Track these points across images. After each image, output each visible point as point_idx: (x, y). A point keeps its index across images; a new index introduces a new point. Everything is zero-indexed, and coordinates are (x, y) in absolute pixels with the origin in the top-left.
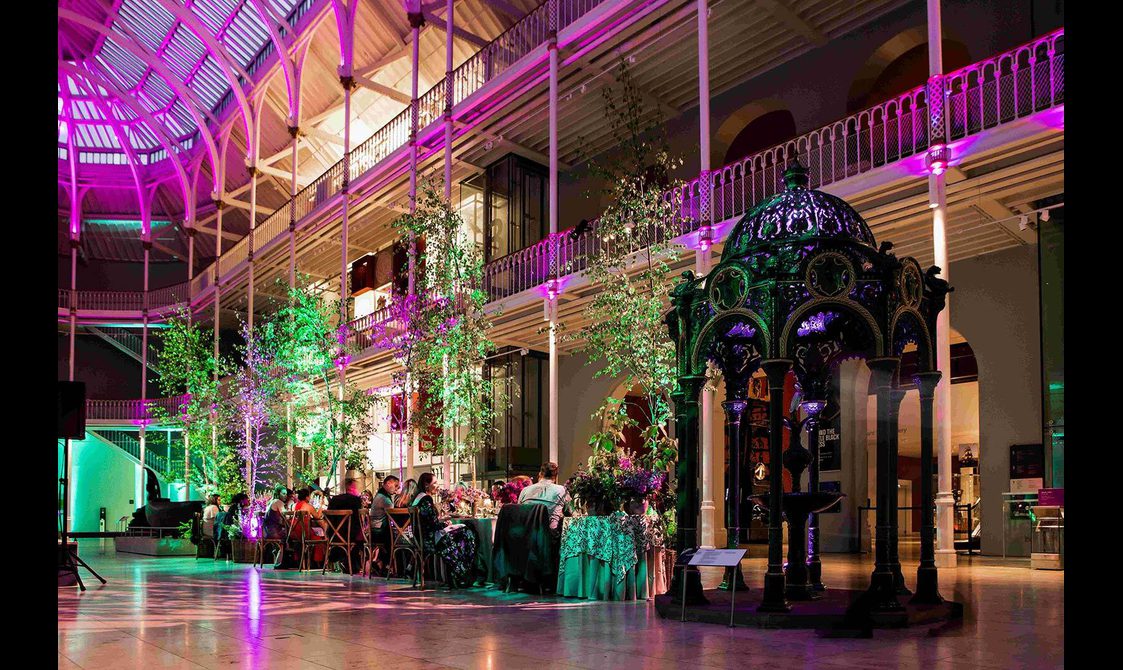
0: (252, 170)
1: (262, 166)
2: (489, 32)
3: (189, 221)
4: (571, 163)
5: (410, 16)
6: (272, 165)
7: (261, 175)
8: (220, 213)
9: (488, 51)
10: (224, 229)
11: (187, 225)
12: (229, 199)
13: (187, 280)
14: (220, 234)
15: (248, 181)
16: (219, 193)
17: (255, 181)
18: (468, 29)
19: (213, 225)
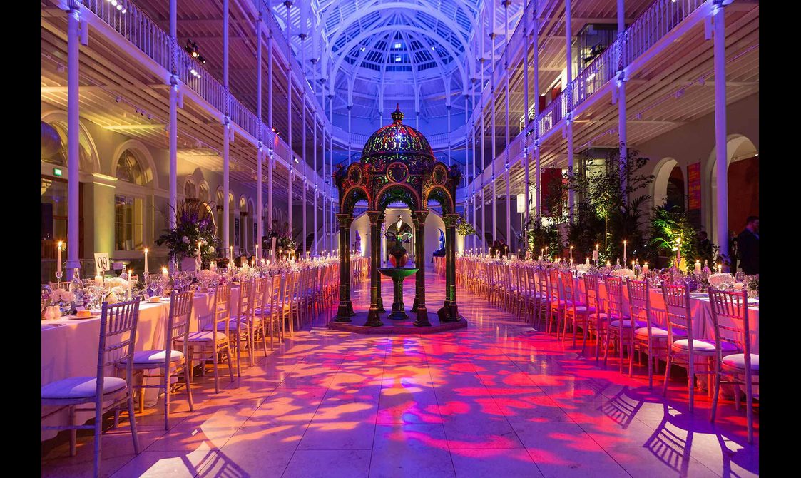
3: (465, 92)
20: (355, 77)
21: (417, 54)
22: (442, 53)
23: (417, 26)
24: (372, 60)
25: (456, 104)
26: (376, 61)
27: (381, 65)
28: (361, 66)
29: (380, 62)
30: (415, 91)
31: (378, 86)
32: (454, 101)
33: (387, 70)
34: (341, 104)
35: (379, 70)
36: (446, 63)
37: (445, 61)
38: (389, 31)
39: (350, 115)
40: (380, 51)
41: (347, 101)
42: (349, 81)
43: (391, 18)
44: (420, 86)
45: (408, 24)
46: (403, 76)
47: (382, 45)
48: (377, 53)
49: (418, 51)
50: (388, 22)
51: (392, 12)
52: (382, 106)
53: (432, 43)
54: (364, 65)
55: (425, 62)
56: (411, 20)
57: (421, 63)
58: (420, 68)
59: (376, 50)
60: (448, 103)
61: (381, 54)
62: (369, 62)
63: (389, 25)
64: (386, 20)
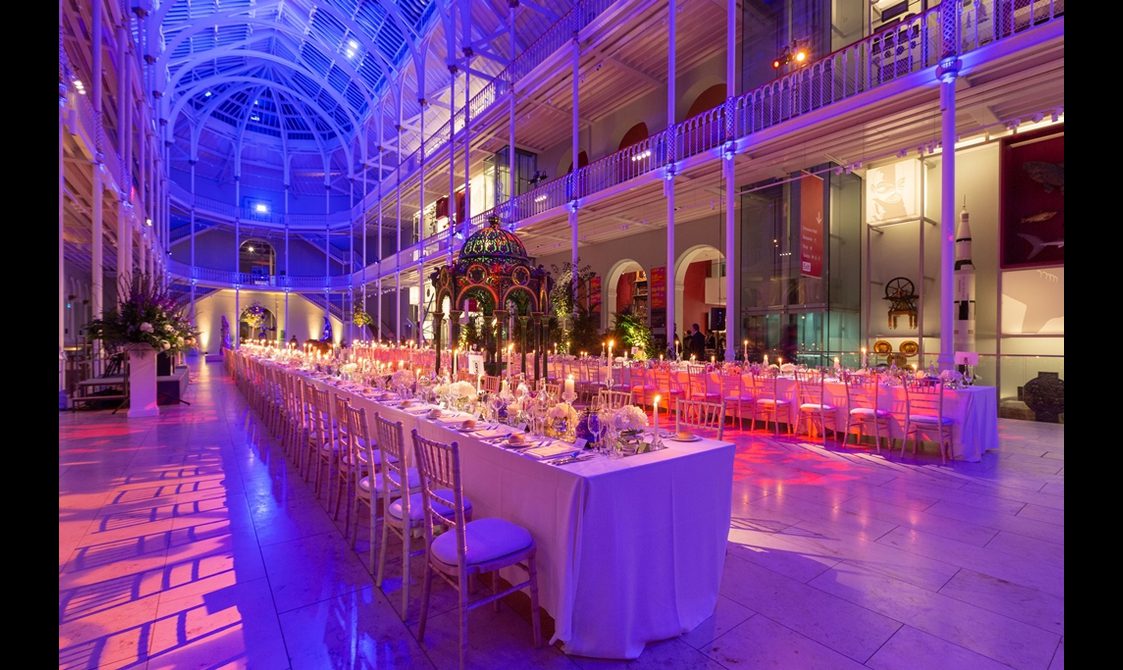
0: (379, 148)
1: (385, 145)
2: (495, 73)
3: (351, 175)
4: (543, 149)
5: (449, 67)
6: (392, 145)
7: (385, 150)
8: (365, 170)
9: (496, 82)
10: (368, 178)
11: (349, 176)
12: (369, 163)
13: (349, 208)
14: (365, 180)
15: (378, 154)
16: (364, 160)
17: (381, 154)
18: (484, 72)
19: (362, 176)
20: (201, 126)
21: (288, 119)
22: (321, 125)
23: (292, 88)
24: (226, 111)
25: (336, 185)
26: (231, 114)
27: (238, 120)
28: (211, 115)
29: (236, 116)
30: (285, 160)
31: (234, 144)
32: (335, 181)
33: (247, 129)
34: (182, 156)
35: (235, 125)
36: (325, 139)
37: (324, 136)
38: (254, 84)
39: (193, 173)
40: (238, 103)
41: (190, 154)
42: (192, 129)
43: (259, 69)
44: (291, 156)
45: (280, 83)
46: (268, 140)
47: (241, 97)
48: (233, 104)
49: (290, 116)
50: (253, 73)
51: (262, 63)
52: (239, 170)
53: (309, 111)
54: (214, 114)
55: (298, 131)
56: (285, 79)
57: (292, 131)
58: (291, 136)
59: (233, 101)
60: (327, 182)
61: (238, 107)
62: (221, 112)
63: (254, 76)
64: (252, 70)
